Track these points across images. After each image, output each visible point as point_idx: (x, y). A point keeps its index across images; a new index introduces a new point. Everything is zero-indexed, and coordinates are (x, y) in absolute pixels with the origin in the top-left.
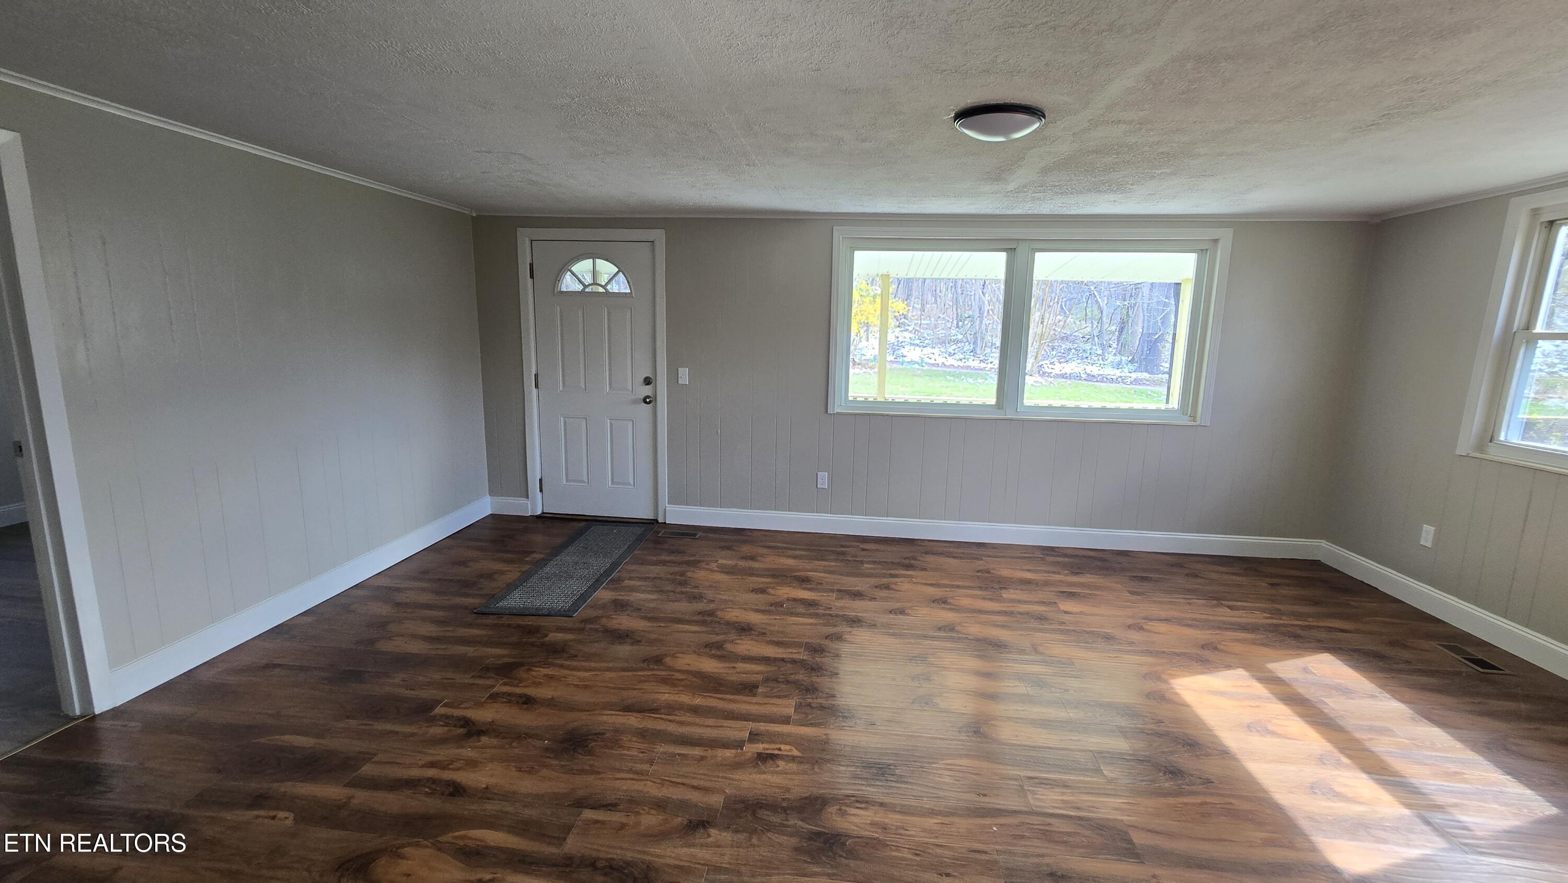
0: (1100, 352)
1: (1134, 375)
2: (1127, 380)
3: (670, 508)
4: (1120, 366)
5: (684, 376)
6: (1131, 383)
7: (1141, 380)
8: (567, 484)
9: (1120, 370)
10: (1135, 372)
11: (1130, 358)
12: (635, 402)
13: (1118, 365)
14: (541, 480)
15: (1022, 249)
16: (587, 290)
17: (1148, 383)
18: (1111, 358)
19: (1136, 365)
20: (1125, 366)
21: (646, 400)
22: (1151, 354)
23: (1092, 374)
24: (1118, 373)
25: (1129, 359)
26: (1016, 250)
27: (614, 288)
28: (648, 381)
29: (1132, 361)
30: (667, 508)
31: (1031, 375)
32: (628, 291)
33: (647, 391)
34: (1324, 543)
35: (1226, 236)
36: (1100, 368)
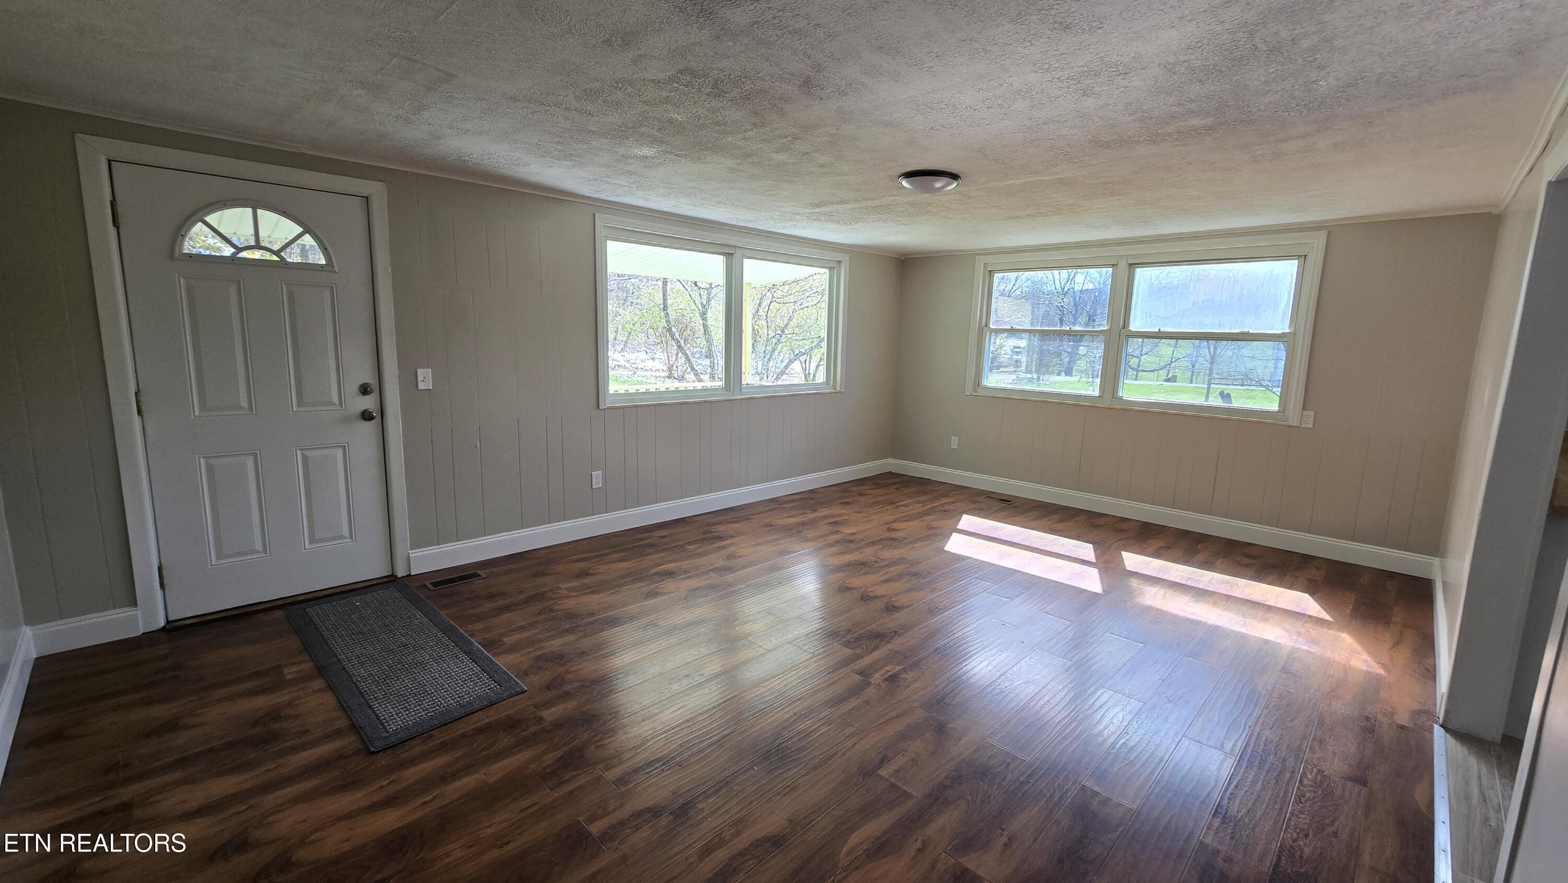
3: (415, 554)
5: (425, 379)
8: (221, 562)
12: (347, 420)
14: (160, 569)
15: (738, 253)
16: (240, 255)
21: (366, 416)
26: (734, 256)
27: (293, 256)
28: (365, 390)
30: (411, 555)
32: (323, 262)
33: (368, 403)
34: (891, 460)
35: (845, 258)
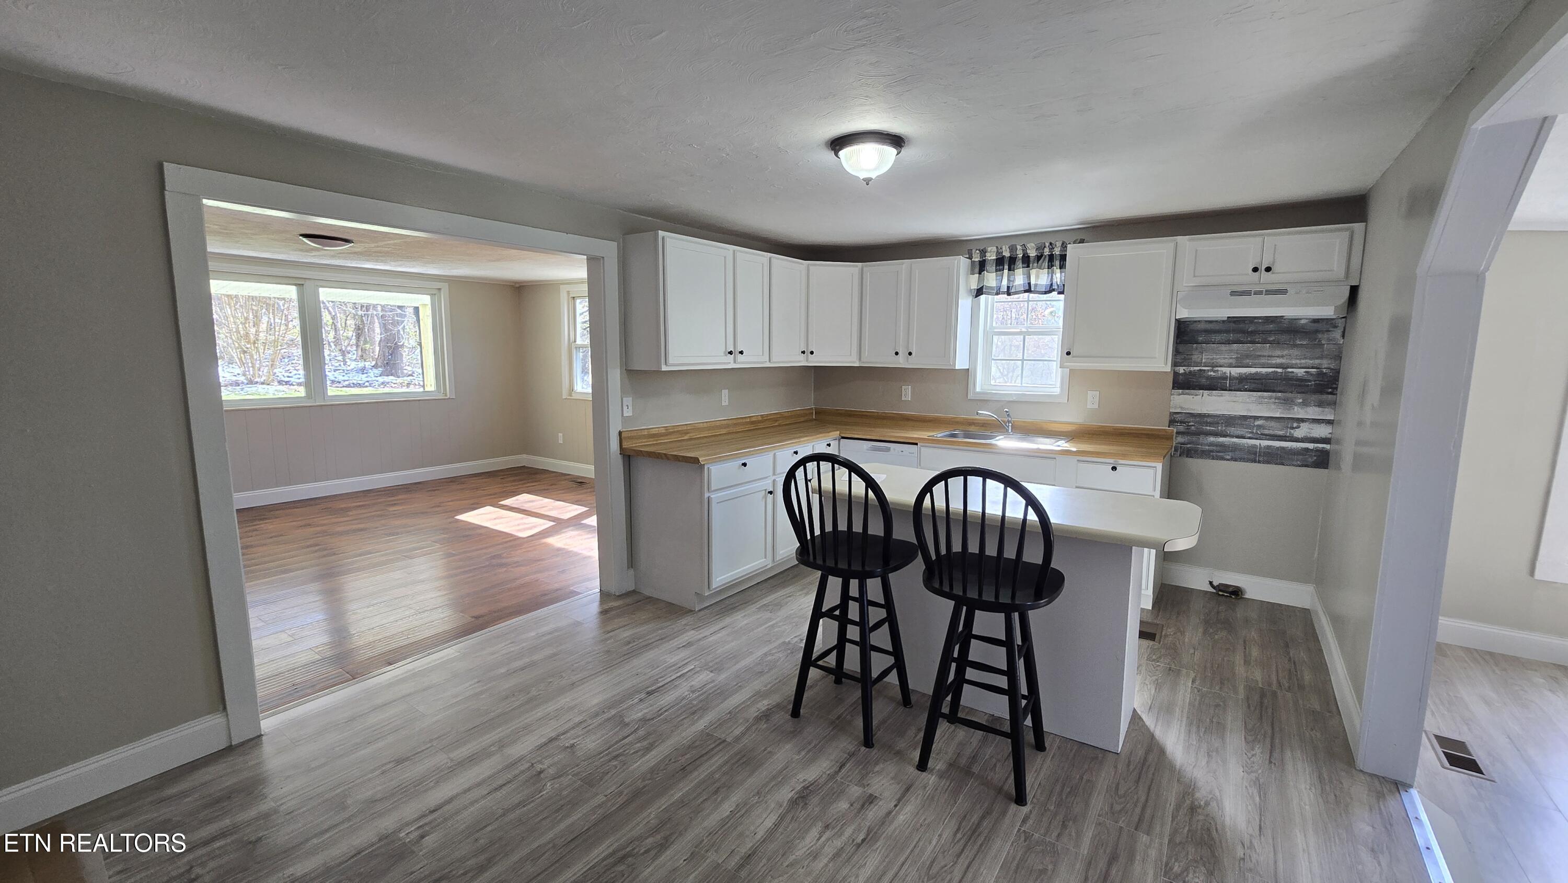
0: (340, 358)
1: (381, 379)
2: (374, 384)
4: (365, 371)
6: (379, 386)
7: (388, 383)
9: (365, 375)
10: (380, 376)
11: (374, 363)
13: (363, 370)
15: (307, 284)
17: (396, 385)
18: (353, 365)
19: (380, 369)
20: (370, 371)
22: (393, 358)
23: (336, 380)
24: (364, 378)
25: (373, 365)
29: (375, 367)
31: (268, 384)
34: (525, 456)
35: (445, 287)
36: (344, 374)
